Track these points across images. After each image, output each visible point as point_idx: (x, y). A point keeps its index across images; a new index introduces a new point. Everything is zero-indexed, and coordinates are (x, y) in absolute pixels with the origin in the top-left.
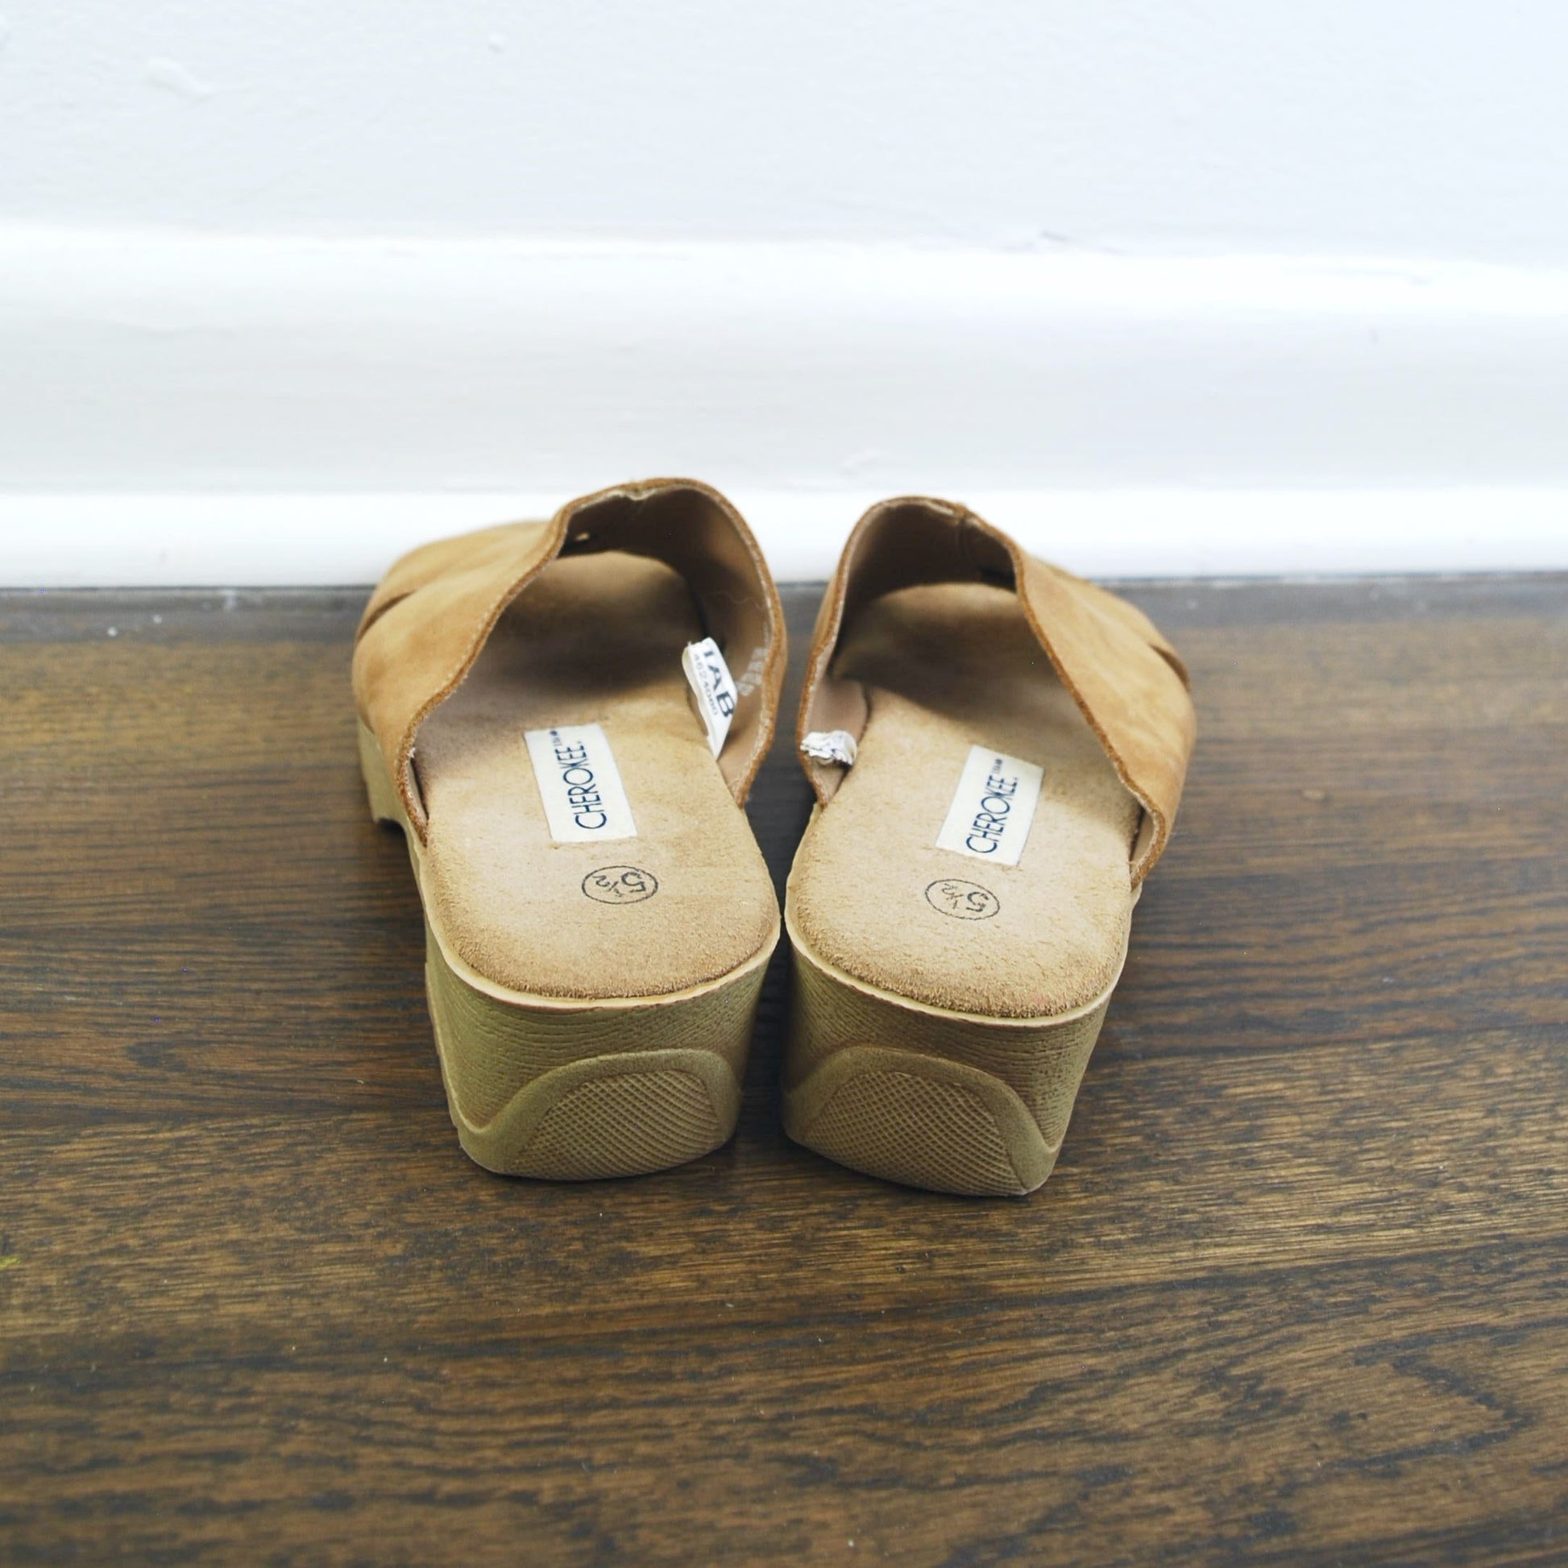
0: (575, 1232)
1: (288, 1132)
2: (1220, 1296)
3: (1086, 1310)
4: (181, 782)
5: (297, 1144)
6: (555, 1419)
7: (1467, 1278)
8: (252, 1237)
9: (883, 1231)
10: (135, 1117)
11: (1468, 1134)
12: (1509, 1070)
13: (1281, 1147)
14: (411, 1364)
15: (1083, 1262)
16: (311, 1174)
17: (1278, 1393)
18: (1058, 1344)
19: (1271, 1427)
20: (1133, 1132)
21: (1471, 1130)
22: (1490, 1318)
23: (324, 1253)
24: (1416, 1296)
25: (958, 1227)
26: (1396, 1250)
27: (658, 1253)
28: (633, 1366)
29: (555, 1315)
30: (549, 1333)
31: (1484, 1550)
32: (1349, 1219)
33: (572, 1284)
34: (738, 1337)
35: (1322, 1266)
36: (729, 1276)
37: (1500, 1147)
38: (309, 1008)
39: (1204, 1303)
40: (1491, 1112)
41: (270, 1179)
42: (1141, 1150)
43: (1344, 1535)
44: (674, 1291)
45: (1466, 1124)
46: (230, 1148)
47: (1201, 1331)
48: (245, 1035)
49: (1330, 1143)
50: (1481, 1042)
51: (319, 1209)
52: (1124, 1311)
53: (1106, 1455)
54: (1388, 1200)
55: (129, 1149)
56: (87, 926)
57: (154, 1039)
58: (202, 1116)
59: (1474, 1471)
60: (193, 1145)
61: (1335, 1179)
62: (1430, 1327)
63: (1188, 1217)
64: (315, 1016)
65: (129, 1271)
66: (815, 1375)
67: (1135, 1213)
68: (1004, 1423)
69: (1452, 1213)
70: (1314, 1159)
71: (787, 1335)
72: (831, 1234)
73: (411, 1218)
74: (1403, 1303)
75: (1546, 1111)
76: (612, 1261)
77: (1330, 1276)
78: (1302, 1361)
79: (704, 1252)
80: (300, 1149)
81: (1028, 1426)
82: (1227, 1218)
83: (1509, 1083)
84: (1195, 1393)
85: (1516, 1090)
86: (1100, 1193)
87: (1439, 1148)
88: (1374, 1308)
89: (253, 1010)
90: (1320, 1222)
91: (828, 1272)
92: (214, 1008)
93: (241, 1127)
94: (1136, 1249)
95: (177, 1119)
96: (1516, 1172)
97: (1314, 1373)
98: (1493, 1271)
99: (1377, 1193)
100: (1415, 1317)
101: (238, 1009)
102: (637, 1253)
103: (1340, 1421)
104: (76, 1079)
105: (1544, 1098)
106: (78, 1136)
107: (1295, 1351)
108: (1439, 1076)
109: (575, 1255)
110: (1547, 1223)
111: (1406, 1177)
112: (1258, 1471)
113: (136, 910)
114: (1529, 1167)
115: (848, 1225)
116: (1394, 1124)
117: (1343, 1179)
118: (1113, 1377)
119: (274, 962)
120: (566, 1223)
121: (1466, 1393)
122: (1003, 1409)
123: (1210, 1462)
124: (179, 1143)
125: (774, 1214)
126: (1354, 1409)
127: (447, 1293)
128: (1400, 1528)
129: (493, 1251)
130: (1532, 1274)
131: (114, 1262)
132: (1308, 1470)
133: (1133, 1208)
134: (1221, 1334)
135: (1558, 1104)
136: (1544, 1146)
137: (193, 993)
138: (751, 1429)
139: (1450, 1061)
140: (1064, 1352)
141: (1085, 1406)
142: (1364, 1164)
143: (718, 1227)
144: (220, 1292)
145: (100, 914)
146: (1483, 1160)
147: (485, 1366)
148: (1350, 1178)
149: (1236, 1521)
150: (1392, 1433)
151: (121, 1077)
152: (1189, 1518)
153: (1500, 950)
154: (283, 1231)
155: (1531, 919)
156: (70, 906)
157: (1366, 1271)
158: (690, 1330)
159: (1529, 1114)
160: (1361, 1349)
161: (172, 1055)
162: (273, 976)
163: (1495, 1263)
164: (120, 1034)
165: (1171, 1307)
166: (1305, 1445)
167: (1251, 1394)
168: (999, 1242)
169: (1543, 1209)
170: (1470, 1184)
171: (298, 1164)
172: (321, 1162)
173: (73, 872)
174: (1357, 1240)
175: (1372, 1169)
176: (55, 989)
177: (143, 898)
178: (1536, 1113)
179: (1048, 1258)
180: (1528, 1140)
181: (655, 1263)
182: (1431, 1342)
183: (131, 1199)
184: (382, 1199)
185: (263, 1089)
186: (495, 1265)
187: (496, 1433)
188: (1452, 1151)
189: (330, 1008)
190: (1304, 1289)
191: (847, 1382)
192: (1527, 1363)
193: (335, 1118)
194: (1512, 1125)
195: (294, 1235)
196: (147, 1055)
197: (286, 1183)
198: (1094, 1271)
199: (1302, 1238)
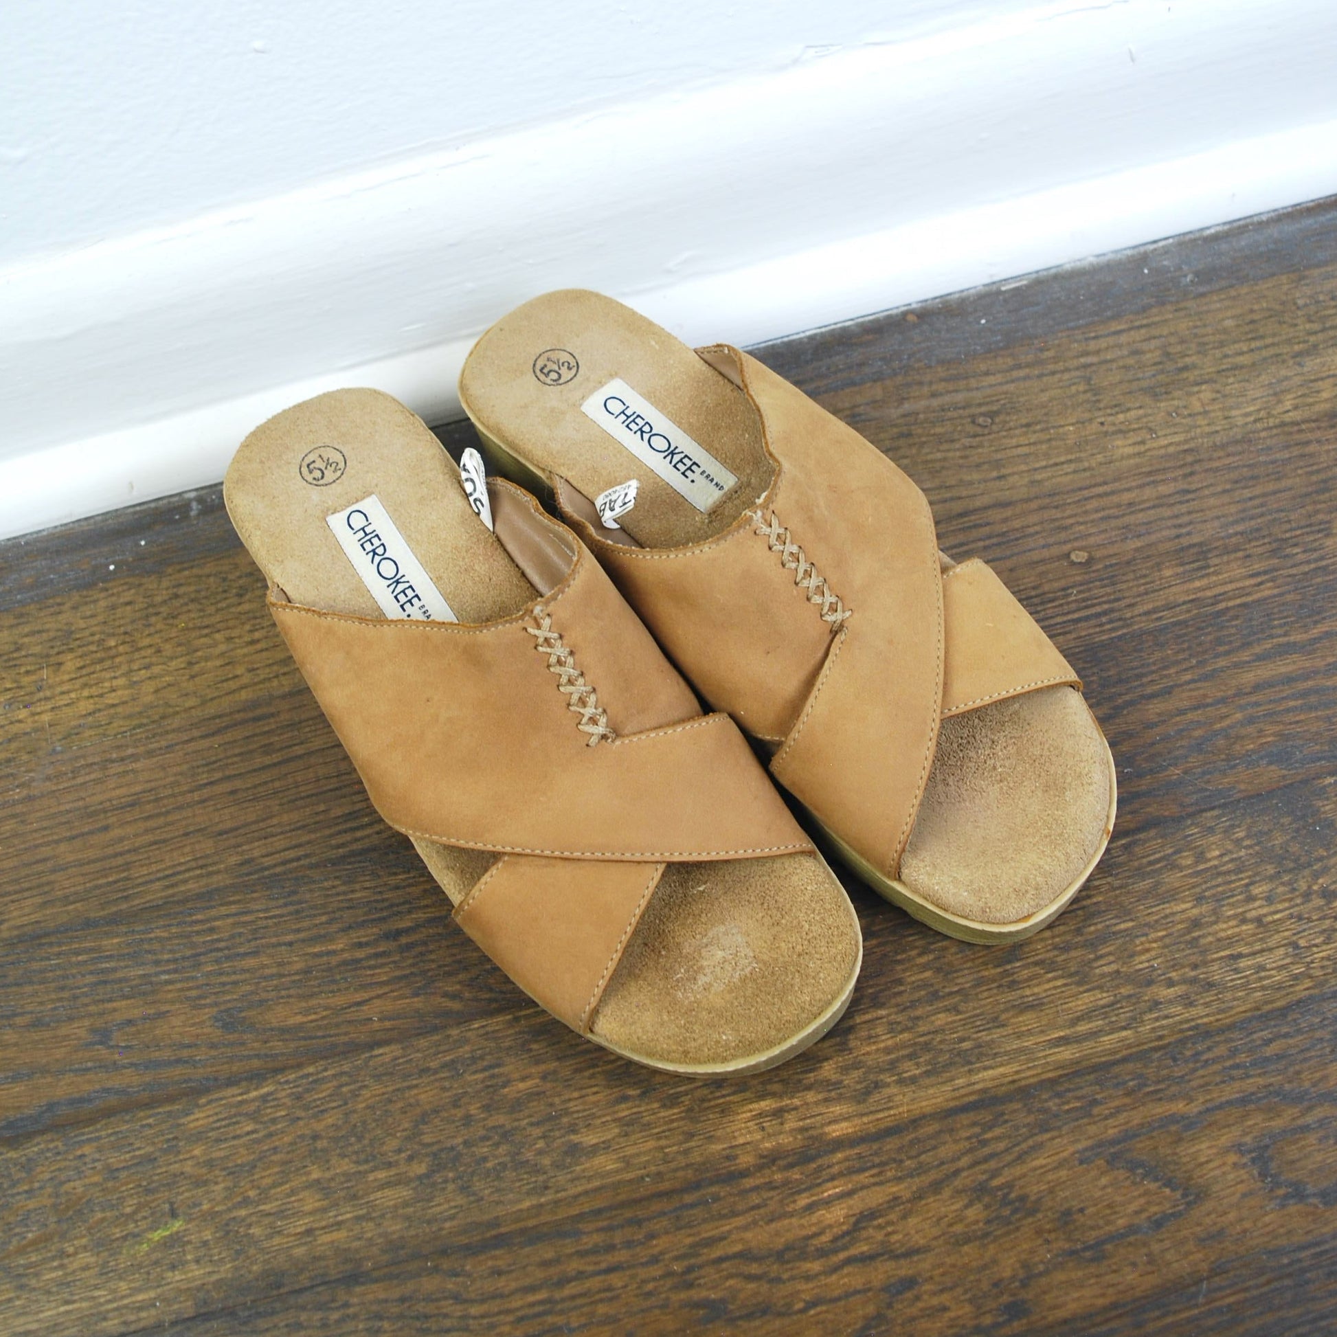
0: (537, 1132)
1: (334, 1076)
2: (985, 1116)
3: (892, 1144)
4: (196, 733)
5: (341, 1086)
6: (542, 1295)
7: (1165, 1072)
8: (328, 1175)
9: (748, 1095)
10: (231, 1082)
11: (1180, 926)
12: (1217, 853)
13: (1036, 964)
14: (445, 1265)
15: (890, 1099)
16: (355, 1111)
17: (1023, 1199)
18: (873, 1176)
19: (1018, 1229)
20: (925, 967)
21: (1181, 922)
22: (1179, 1107)
23: (376, 1180)
24: (1127, 1094)
25: (800, 1081)
26: (1115, 1053)
27: (594, 1141)
28: (589, 1241)
29: (533, 1207)
30: (531, 1223)
31: (1157, 1313)
32: (1082, 1028)
33: (541, 1178)
34: (656, 1207)
35: (1061, 1076)
36: (645, 1153)
37: (1203, 936)
38: (329, 953)
39: (974, 1124)
40: (1199, 899)
41: (330, 1121)
42: (932, 985)
43: (1061, 1314)
44: (609, 1173)
45: (1177, 918)
46: (299, 1097)
47: (971, 1150)
48: (288, 989)
49: (1073, 954)
50: (1197, 825)
51: (366, 1142)
52: (918, 1140)
53: (905, 1269)
54: (1113, 1004)
55: (233, 1111)
56: (160, 902)
57: (229, 1005)
58: (277, 1071)
59: (1156, 1247)
60: (275, 1099)
61: (1074, 989)
62: (1135, 1122)
63: (966, 1045)
64: (334, 960)
65: (254, 1219)
66: (708, 1231)
67: (926, 1047)
68: (835, 1251)
69: (1160, 1010)
70: (1060, 972)
71: (688, 1198)
72: (712, 1103)
73: (427, 1139)
74: (1117, 1103)
75: (1241, 893)
76: (566, 1153)
77: (1066, 1085)
78: (1042, 1167)
79: (626, 1135)
80: (344, 1089)
81: (853, 1251)
82: (993, 1041)
83: (1216, 867)
84: (966, 1207)
85: (1219, 874)
86: (901, 1032)
87: (1154, 945)
88: (1096, 1111)
89: (289, 963)
90: (1062, 1034)
91: (710, 1139)
92: (264, 967)
93: (302, 1077)
94: (927, 1081)
95: (257, 1077)
96: (1213, 961)
97: (1050, 1177)
98: (1186, 1061)
99: (1104, 998)
100: (1125, 1114)
101: (280, 965)
102: (581, 1143)
103: (1066, 1218)
104: (185, 1053)
105: (1242, 879)
106: (198, 1106)
107: (1037, 1158)
108: (1161, 868)
109: (540, 1152)
110: (1231, 1008)
111: (1130, 979)
112: (1008, 1266)
113: (191, 878)
114: (1222, 954)
115: (724, 1092)
116: (1123, 926)
117: (1081, 989)
118: (909, 1201)
119: (297, 912)
120: (532, 1124)
121: (1156, 1179)
122: (835, 1240)
123: (974, 1264)
124: (264, 1098)
125: (672, 1091)
126: (1076, 1204)
127: (460, 1200)
128: (1100, 1302)
129: (485, 1159)
130: (1215, 1061)
131: (243, 1212)
132: (1042, 1262)
133: (926, 1043)
134: (986, 1151)
135: (1252, 883)
136: (1237, 930)
137: (246, 954)
138: (669, 1283)
139: (1170, 851)
140: (875, 1184)
141: (890, 1229)
142: (1097, 971)
143: (635, 1110)
144: (316, 1225)
145: (167, 887)
146: (1188, 952)
147: (494, 1258)
148: (1086, 987)
149: (990, 1311)
150: (1101, 1222)
151: (213, 1046)
152: (960, 1313)
153: (1223, 718)
154: (346, 1166)
155: (1249, 677)
156: (146, 883)
157: (1092, 1077)
158: (623, 1205)
159: (1228, 897)
160: (1086, 1149)
161: (244, 1018)
162: (298, 926)
163: (1188, 1053)
164: (205, 1006)
165: (951, 1131)
166: (1040, 1241)
167: (1005, 1202)
168: (829, 1091)
169: (1229, 995)
170: (1176, 978)
171: (346, 1104)
172: (360, 1099)
173: (139, 848)
174: (1088, 1047)
175: (1103, 975)
176: (153, 970)
177: (193, 864)
178: (1232, 896)
179: (864, 1101)
180: (1225, 926)
181: (594, 1150)
182: (1135, 1136)
183: (244, 1157)
184: (406, 1125)
185: (311, 1038)
186: (488, 1171)
187: (508, 1312)
188: (1165, 946)
189: (342, 950)
190: (1046, 1101)
191: (730, 1232)
192: (1203, 1146)
193: (363, 1056)
194: (1214, 912)
195: (353, 1168)
196: (229, 1021)
197: (340, 1122)
198: (897, 1107)
199: (1048, 1052)
